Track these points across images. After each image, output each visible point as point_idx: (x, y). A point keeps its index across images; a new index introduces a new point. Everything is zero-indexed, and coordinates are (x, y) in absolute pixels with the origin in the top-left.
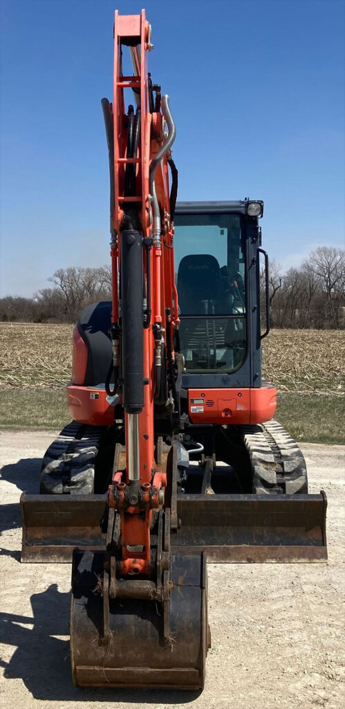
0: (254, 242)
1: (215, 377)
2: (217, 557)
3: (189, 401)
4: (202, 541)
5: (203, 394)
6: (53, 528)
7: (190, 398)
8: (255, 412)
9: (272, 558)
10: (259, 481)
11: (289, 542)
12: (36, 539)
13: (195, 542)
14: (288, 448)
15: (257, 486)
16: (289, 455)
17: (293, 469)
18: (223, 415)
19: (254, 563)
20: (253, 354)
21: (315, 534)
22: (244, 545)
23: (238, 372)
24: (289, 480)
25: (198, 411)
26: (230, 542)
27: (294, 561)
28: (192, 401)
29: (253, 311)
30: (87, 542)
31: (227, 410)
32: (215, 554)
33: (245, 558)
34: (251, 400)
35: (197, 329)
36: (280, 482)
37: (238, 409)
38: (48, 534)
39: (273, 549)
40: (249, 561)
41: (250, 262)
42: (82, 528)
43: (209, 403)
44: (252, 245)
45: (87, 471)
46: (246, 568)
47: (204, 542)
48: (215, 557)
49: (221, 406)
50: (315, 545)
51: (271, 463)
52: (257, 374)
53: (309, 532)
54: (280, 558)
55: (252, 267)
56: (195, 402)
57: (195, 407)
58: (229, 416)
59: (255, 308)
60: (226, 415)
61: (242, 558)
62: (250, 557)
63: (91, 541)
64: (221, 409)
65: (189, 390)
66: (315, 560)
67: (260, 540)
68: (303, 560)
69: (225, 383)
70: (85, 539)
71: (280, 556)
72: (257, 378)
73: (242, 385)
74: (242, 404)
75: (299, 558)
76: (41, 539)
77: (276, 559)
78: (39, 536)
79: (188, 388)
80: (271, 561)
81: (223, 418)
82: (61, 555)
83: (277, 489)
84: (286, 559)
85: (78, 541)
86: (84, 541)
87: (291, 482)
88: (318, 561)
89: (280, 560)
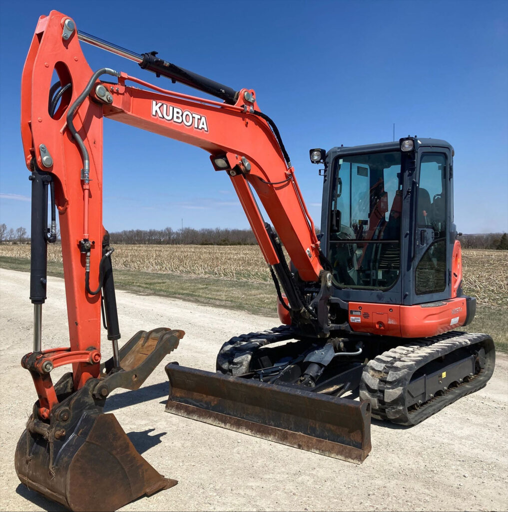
0: (410, 175)
1: (372, 294)
2: (278, 437)
3: (349, 312)
4: (272, 422)
5: (360, 307)
6: (186, 391)
7: (350, 310)
8: (404, 326)
9: (317, 449)
10: (364, 385)
11: (335, 438)
12: (177, 397)
13: (267, 422)
14: (408, 361)
15: (363, 389)
16: (399, 366)
17: (394, 379)
18: (377, 326)
19: (302, 449)
20: (404, 275)
21: (355, 436)
22: (300, 433)
23: (390, 291)
24: (389, 389)
25: (356, 321)
26: (291, 429)
27: (333, 456)
28: (352, 312)
29: (406, 237)
30: (202, 405)
31: (380, 323)
32: (277, 435)
33: (297, 444)
34: (400, 316)
35: (387, 252)
36: (381, 389)
37: (390, 322)
38: (183, 395)
39: (320, 441)
40: (300, 447)
41: (406, 193)
42: (201, 394)
43: (366, 315)
44: (408, 178)
45: (245, 356)
46: (295, 452)
47: (273, 424)
48: (277, 438)
49: (374, 319)
50: (354, 446)
51: (379, 371)
52: (407, 293)
53: (352, 434)
54: (322, 451)
55: (407, 197)
56: (354, 313)
57: (354, 318)
58: (382, 328)
59: (407, 234)
60: (380, 327)
61: (295, 443)
62: (300, 444)
63: (205, 406)
64: (375, 321)
65: (350, 302)
66: (350, 460)
67: (312, 432)
68: (339, 457)
69: (380, 299)
70: (202, 403)
71: (324, 449)
72: (407, 297)
73: (394, 301)
74: (392, 318)
75: (337, 455)
76: (178, 398)
77: (320, 450)
78: (178, 395)
79: (348, 301)
80: (315, 451)
81: (377, 329)
82: (186, 411)
83: (379, 395)
84: (327, 453)
85: (198, 404)
86: (201, 405)
87: (391, 390)
88: (352, 461)
89: (323, 451)
